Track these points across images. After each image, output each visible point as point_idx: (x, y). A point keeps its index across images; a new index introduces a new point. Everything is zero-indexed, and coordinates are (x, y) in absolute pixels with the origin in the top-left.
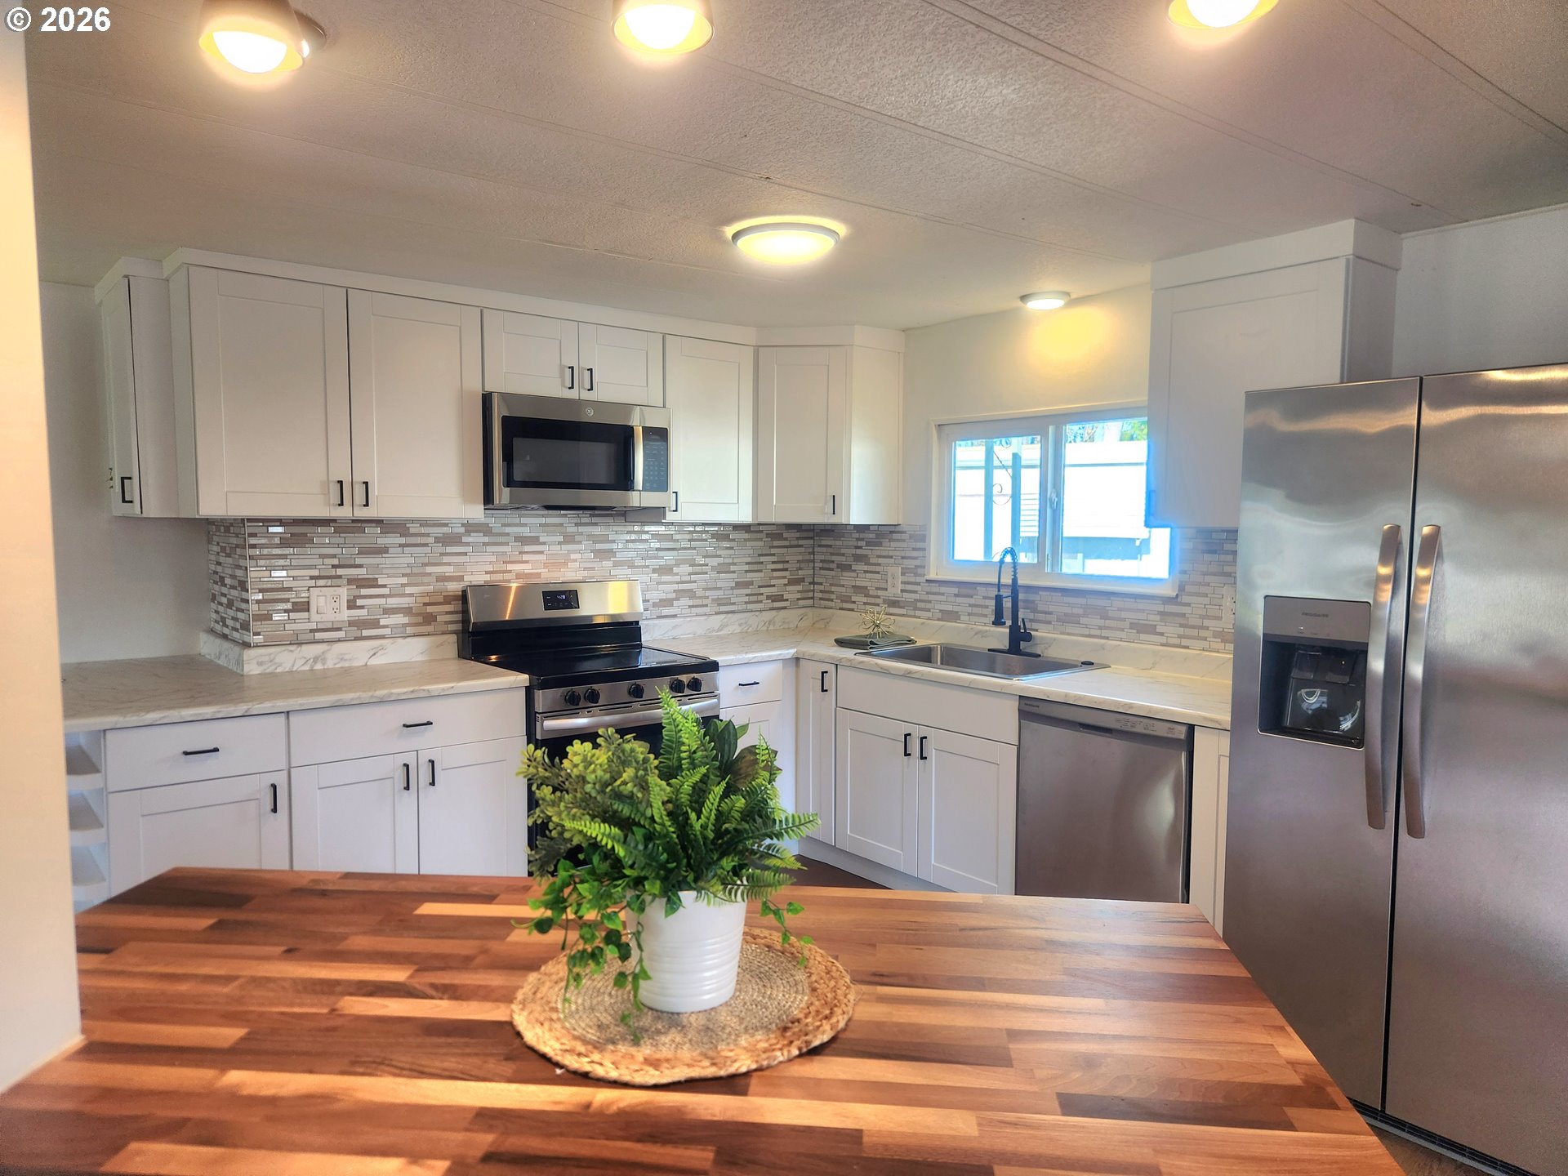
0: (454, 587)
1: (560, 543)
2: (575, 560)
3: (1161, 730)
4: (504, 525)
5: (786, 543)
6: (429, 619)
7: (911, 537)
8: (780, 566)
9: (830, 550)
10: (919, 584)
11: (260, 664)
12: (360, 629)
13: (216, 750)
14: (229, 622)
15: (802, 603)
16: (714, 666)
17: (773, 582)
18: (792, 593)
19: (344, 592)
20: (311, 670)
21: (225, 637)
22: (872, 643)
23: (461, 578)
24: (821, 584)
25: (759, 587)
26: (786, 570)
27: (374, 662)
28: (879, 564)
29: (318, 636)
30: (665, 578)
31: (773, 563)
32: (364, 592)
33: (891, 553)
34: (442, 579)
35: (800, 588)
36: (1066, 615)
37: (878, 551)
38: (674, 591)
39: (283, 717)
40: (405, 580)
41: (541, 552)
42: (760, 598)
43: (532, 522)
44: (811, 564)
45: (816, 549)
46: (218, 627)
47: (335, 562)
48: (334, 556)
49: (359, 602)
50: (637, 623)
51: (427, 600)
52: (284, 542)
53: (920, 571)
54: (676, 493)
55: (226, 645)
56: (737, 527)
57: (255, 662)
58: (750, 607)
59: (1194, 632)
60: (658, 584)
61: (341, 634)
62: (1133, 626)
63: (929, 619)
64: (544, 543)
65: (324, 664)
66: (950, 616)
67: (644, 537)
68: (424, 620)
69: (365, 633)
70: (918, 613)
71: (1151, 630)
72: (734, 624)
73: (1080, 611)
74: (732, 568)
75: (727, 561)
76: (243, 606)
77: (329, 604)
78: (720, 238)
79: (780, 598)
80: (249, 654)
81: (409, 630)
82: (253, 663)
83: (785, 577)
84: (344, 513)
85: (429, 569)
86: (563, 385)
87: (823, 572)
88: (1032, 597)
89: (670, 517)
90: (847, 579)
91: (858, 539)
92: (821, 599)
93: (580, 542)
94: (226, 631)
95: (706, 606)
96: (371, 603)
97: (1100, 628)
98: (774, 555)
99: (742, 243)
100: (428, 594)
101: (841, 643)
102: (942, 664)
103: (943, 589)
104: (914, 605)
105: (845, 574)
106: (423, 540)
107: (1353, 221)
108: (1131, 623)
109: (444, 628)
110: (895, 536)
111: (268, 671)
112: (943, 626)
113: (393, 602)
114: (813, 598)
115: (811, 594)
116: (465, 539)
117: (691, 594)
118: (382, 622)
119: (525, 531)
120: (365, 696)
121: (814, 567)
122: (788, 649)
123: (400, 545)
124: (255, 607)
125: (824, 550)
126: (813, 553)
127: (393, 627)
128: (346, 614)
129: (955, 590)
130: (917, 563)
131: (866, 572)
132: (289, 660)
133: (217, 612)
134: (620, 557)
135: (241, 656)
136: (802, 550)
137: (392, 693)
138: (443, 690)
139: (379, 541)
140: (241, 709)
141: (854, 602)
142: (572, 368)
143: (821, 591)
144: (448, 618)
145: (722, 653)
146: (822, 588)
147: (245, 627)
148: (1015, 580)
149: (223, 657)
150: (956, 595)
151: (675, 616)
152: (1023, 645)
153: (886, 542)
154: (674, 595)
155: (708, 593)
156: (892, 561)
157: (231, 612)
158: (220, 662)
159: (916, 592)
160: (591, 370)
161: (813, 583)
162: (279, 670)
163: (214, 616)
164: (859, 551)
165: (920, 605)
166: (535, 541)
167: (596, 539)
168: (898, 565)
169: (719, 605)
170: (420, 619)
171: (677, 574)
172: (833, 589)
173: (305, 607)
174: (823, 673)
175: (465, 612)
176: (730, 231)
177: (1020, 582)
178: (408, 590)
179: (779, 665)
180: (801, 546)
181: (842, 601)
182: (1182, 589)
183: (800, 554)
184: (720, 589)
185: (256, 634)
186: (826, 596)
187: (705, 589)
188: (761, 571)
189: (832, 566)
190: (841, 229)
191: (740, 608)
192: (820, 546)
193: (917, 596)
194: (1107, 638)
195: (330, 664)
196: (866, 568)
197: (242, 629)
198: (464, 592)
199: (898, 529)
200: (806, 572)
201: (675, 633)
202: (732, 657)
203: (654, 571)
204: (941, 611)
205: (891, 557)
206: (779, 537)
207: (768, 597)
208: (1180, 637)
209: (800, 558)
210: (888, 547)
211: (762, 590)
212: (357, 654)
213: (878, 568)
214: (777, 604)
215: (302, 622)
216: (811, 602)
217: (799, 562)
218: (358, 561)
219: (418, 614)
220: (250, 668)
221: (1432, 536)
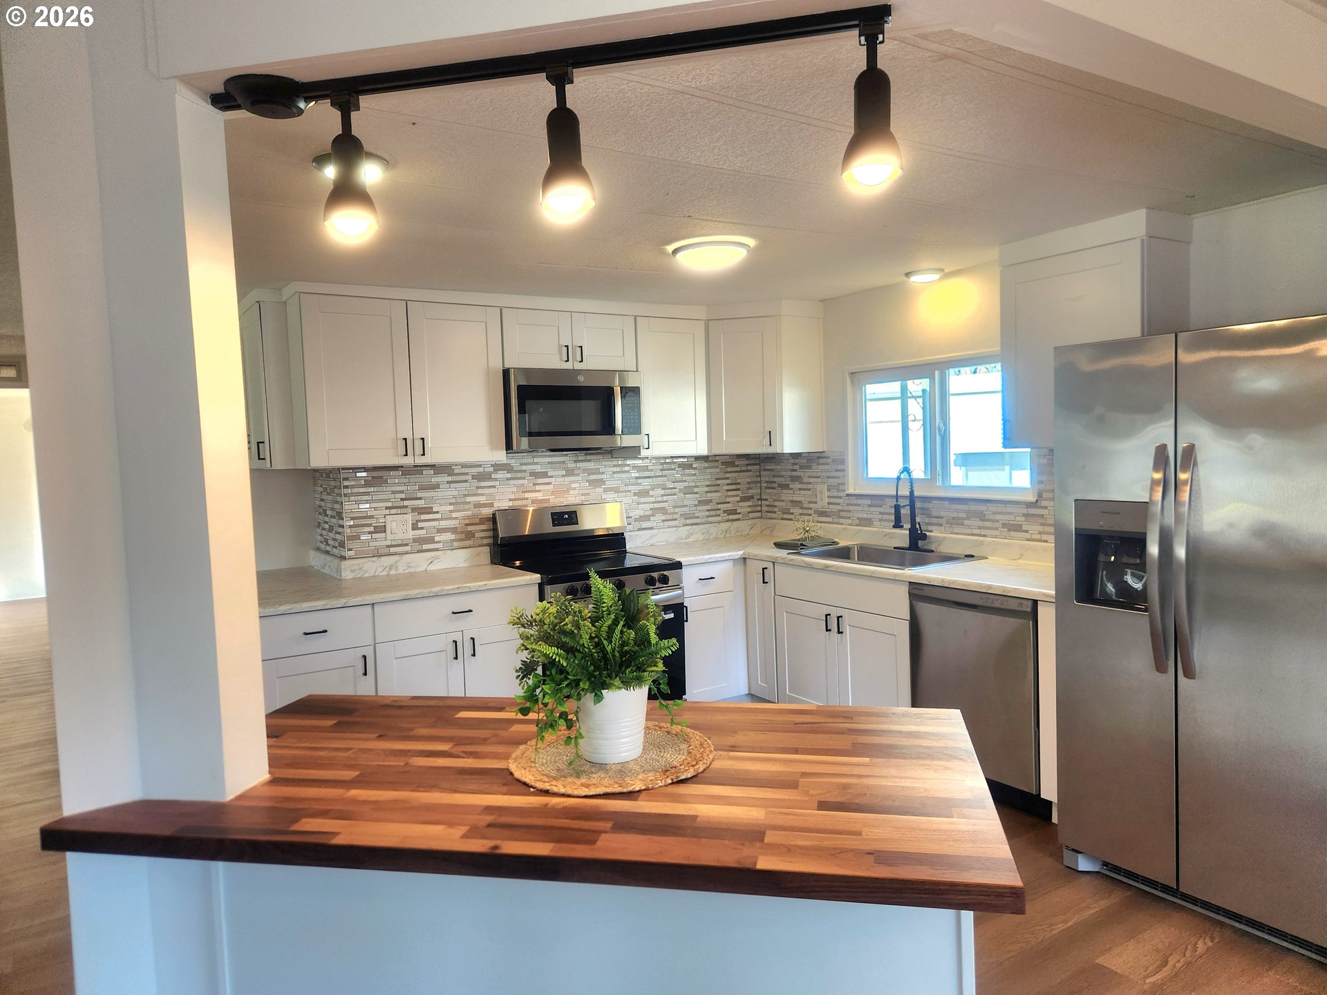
0: (487, 512)
1: (563, 476)
2: (575, 489)
3: (1013, 605)
4: (521, 464)
5: (738, 469)
6: (469, 535)
7: (834, 461)
8: (734, 487)
9: (773, 473)
10: (841, 498)
11: (353, 571)
12: (422, 544)
13: (325, 631)
14: (331, 542)
15: (751, 515)
16: (678, 566)
17: (728, 500)
18: (744, 507)
19: (409, 518)
20: (388, 575)
21: (327, 553)
22: (802, 545)
23: (491, 505)
24: (767, 500)
25: (717, 504)
26: (739, 490)
27: (432, 568)
28: (810, 483)
29: (392, 550)
30: (642, 500)
31: (728, 484)
32: (423, 517)
33: (819, 474)
34: (478, 505)
35: (750, 503)
36: (954, 518)
37: (808, 472)
38: (651, 509)
39: (369, 608)
40: (451, 508)
41: (550, 483)
42: (718, 512)
43: (543, 461)
44: (759, 485)
45: (762, 473)
46: (322, 546)
47: (403, 496)
48: (402, 492)
49: (420, 525)
50: (623, 534)
51: (467, 522)
52: (368, 484)
53: (841, 487)
54: (648, 435)
55: (329, 558)
56: (697, 458)
57: (349, 569)
58: (710, 519)
60: (638, 504)
61: (408, 548)
62: (1004, 525)
63: (849, 525)
64: (552, 477)
65: (396, 571)
66: (866, 522)
67: (626, 469)
68: (465, 536)
69: (425, 547)
70: (841, 521)
71: (1018, 528)
72: (698, 533)
73: (964, 515)
74: (696, 490)
75: (691, 484)
76: (340, 530)
77: (400, 527)
78: (664, 253)
79: (734, 512)
80: (345, 564)
81: (456, 544)
82: (349, 571)
83: (738, 496)
84: (408, 461)
85: (469, 499)
86: (561, 359)
87: (768, 491)
88: (926, 505)
89: (644, 453)
90: (787, 495)
91: (794, 464)
92: (767, 512)
93: (578, 475)
94: (328, 548)
95: (676, 519)
96: (428, 525)
97: (980, 528)
98: (728, 478)
99: (679, 256)
100: (468, 517)
101: (779, 545)
102: (858, 560)
103: (860, 501)
104: (838, 514)
105: (784, 491)
106: (464, 478)
107: (1144, 211)
108: (1003, 524)
109: (480, 542)
110: (821, 461)
111: (358, 576)
112: (860, 530)
113: (444, 524)
114: (761, 511)
115: (759, 508)
116: (493, 476)
117: (663, 511)
118: (436, 539)
119: (538, 468)
120: (425, 592)
121: (761, 487)
122: (737, 551)
123: (448, 482)
124: (348, 530)
125: (768, 473)
126: (760, 476)
127: (444, 542)
128: (411, 534)
129: (869, 502)
130: (839, 481)
131: (800, 489)
132: (374, 568)
133: (321, 535)
134: (609, 484)
135: (339, 566)
136: (751, 473)
137: (443, 590)
138: (479, 586)
139: (433, 480)
140: (341, 602)
141: (792, 514)
142: (567, 346)
143: (767, 506)
144: (483, 534)
145: (685, 556)
146: (767, 503)
147: (342, 545)
148: (912, 492)
149: (327, 568)
150: (869, 506)
151: (651, 528)
152: (920, 543)
153: (814, 466)
154: (650, 513)
155: (677, 510)
156: (820, 480)
157: (332, 535)
158: (324, 571)
159: (839, 504)
160: (581, 347)
161: (761, 499)
162: (366, 575)
163: (319, 538)
164: (794, 474)
165: (842, 514)
166: (545, 475)
167: (590, 472)
168: (824, 483)
169: (686, 518)
170: (463, 536)
171: (652, 496)
172: (776, 503)
173: (383, 529)
174: (763, 569)
175: (495, 530)
176: (670, 248)
177: (916, 494)
178: (454, 515)
179: (730, 564)
180: (750, 471)
181: (783, 513)
182: (1040, 495)
183: (749, 477)
184: (686, 506)
185: (351, 550)
186: (770, 509)
187: (674, 507)
188: (718, 491)
189: (775, 485)
190: (751, 242)
191: (703, 521)
192: (765, 470)
193: (839, 507)
194: (985, 536)
195: (401, 571)
196: (800, 486)
197: (339, 546)
198: (494, 515)
199: (823, 455)
200: (755, 491)
201: (652, 541)
202: (692, 558)
203: (635, 494)
204: (858, 518)
205: (819, 477)
206: (732, 464)
207: (725, 512)
208: (1040, 533)
209: (749, 480)
210: (817, 469)
211: (720, 506)
212: (420, 563)
213: (809, 486)
214: (732, 517)
215: (381, 541)
216: (759, 514)
217: (748, 483)
218: (419, 495)
219: (462, 533)
220: (346, 575)
221: (1189, 450)
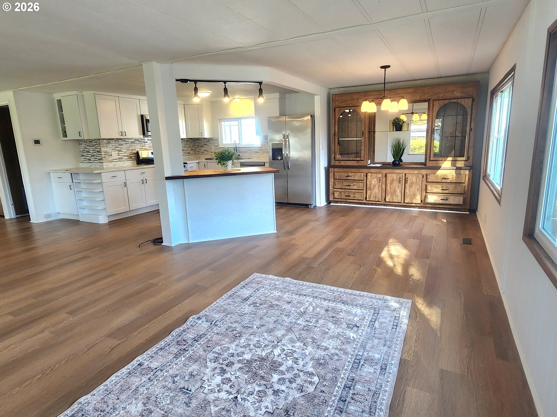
0: (135, 152)
3: (261, 164)
5: (190, 142)
6: (131, 157)
7: (215, 140)
8: (189, 147)
9: (198, 143)
10: (218, 148)
15: (193, 154)
16: (187, 163)
17: (188, 150)
18: (192, 152)
19: (117, 152)
20: (114, 167)
23: (135, 150)
24: (197, 150)
27: (123, 165)
29: (114, 161)
32: (120, 152)
34: (132, 150)
36: (245, 151)
37: (209, 143)
40: (126, 150)
45: (195, 143)
46: (87, 161)
47: (115, 147)
48: (114, 146)
49: (119, 154)
51: (130, 154)
52: (107, 144)
53: (218, 146)
55: (93, 164)
58: (184, 155)
59: (264, 152)
61: (117, 160)
69: (121, 160)
71: (258, 152)
73: (247, 150)
76: (99, 155)
77: (115, 155)
80: (104, 164)
81: (128, 160)
83: (190, 149)
85: (130, 148)
88: (239, 149)
90: (203, 149)
91: (205, 141)
94: (91, 161)
96: (122, 154)
97: (250, 153)
98: (188, 144)
101: (206, 159)
106: (128, 143)
107: (279, 93)
108: (255, 152)
109: (134, 159)
110: (212, 140)
111: (107, 167)
113: (125, 154)
114: (195, 153)
115: (195, 152)
116: (135, 142)
118: (123, 158)
121: (195, 147)
122: (196, 161)
123: (125, 144)
124: (103, 155)
127: (125, 159)
128: (118, 157)
130: (217, 144)
132: (111, 165)
133: (85, 158)
135: (102, 164)
136: (193, 143)
138: (146, 167)
139: (121, 143)
141: (205, 153)
144: (134, 157)
152: (238, 157)
157: (93, 158)
158: (91, 167)
159: (217, 150)
161: (195, 150)
162: (109, 167)
164: (205, 143)
168: (213, 145)
170: (129, 158)
173: (111, 155)
174: (204, 164)
175: (137, 156)
177: (237, 147)
178: (127, 152)
179: (196, 164)
181: (202, 153)
182: (262, 146)
185: (104, 160)
186: (198, 152)
188: (186, 148)
189: (199, 146)
190: (211, 92)
192: (196, 143)
194: (252, 154)
195: (117, 166)
196: (207, 146)
197: (99, 160)
198: (137, 152)
199: (212, 138)
202: (189, 162)
206: (188, 141)
207: (188, 153)
208: (262, 153)
209: (192, 145)
210: (211, 142)
211: (186, 152)
212: (120, 164)
213: (209, 146)
214: (189, 154)
215: (110, 158)
216: (195, 154)
217: (192, 146)
218: (118, 147)
219: (129, 157)
220: (105, 167)
221: (288, 135)
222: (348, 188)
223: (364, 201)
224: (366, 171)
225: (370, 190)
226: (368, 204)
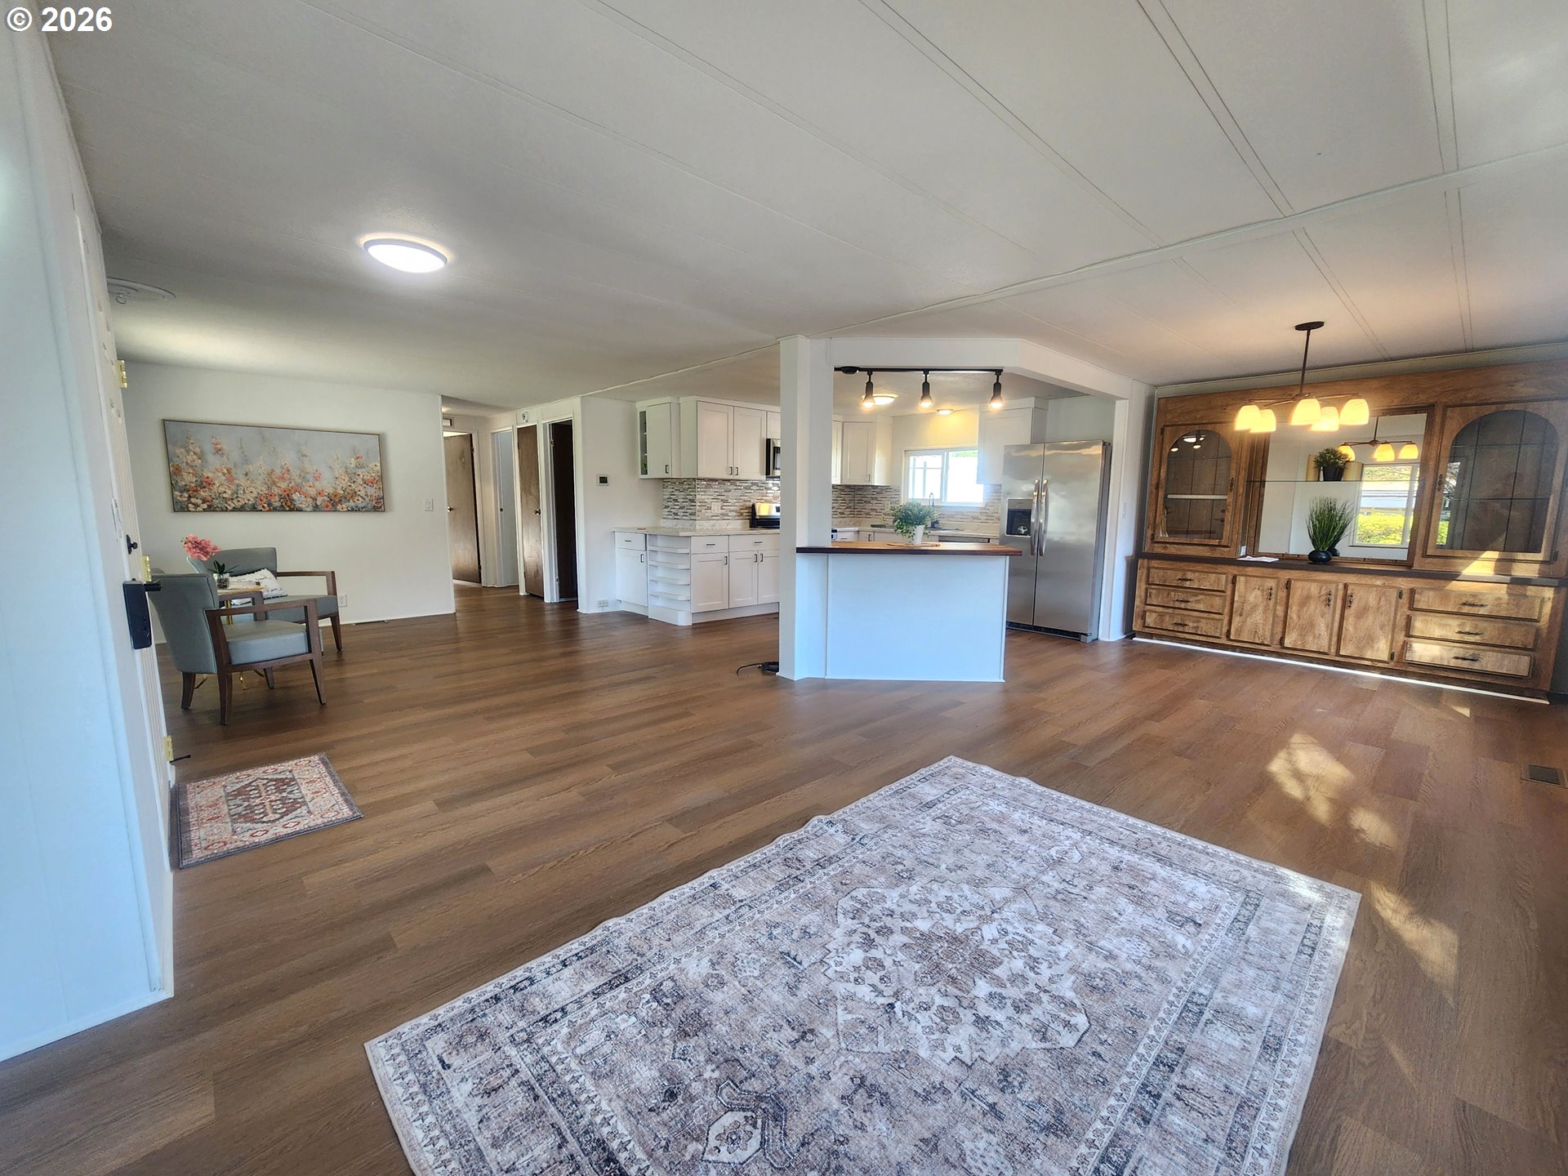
0: (749, 504)
3: (981, 540)
5: (846, 493)
6: (742, 514)
7: (894, 490)
8: (844, 501)
11: (701, 525)
12: (724, 516)
13: (714, 545)
14: (681, 514)
15: (850, 515)
17: (841, 507)
18: (847, 512)
19: (720, 504)
20: (711, 530)
21: (677, 519)
23: (750, 501)
24: (858, 508)
26: (846, 502)
27: (728, 527)
28: (881, 499)
29: (713, 518)
31: (842, 500)
32: (725, 504)
33: (886, 496)
34: (745, 501)
35: (850, 510)
36: (950, 515)
37: (881, 495)
40: (736, 501)
41: (773, 493)
42: (837, 512)
43: (770, 482)
46: (671, 517)
47: (718, 494)
48: (717, 492)
49: (724, 508)
51: (740, 508)
52: (706, 487)
53: (897, 502)
59: (990, 518)
61: (719, 518)
68: (740, 514)
69: (725, 518)
71: (977, 518)
73: (955, 513)
76: (693, 508)
77: (716, 508)
78: (861, 398)
79: (843, 513)
80: (697, 522)
81: (736, 518)
83: (845, 506)
84: (731, 477)
85: (741, 498)
87: (858, 504)
88: (938, 511)
90: (868, 506)
91: (876, 491)
92: (857, 514)
94: (678, 517)
96: (727, 508)
98: (841, 497)
100: (741, 506)
101: (873, 526)
105: (867, 504)
106: (740, 488)
107: (1033, 398)
108: (971, 517)
109: (744, 517)
110: (889, 490)
111: (703, 528)
113: (732, 508)
115: (853, 512)
116: (751, 488)
118: (729, 515)
119: (768, 486)
121: (855, 502)
122: (855, 528)
123: (735, 489)
124: (698, 508)
125: (861, 495)
126: (858, 496)
127: (732, 516)
128: (720, 511)
130: (894, 499)
131: (875, 504)
132: (707, 525)
133: (669, 512)
135: (692, 524)
139: (729, 487)
141: (871, 515)
144: (746, 514)
146: (858, 510)
152: (936, 525)
153: (885, 492)
156: (886, 498)
157: (683, 511)
158: (677, 527)
161: (854, 508)
162: (705, 528)
163: (668, 514)
164: (873, 496)
166: (771, 489)
168: (888, 499)
172: (862, 510)
173: (710, 508)
177: (934, 504)
178: (736, 504)
179: (854, 533)
180: (854, 493)
181: (866, 514)
182: (987, 505)
183: (853, 495)
185: (698, 516)
186: (859, 512)
189: (863, 500)
190: (896, 396)
194: (963, 522)
195: (716, 527)
196: (876, 501)
197: (692, 515)
199: (890, 487)
200: (852, 503)
206: (849, 490)
207: (840, 512)
208: (986, 520)
209: (850, 498)
210: (885, 494)
211: (838, 510)
212: (723, 525)
213: (881, 502)
214: (842, 515)
215: (709, 513)
216: (853, 515)
217: (850, 500)
218: (723, 494)
219: (738, 513)
220: (698, 527)
221: (1046, 485)
222: (1183, 605)
223: (1224, 641)
224: (1233, 570)
225: (1241, 615)
226: (1234, 649)
